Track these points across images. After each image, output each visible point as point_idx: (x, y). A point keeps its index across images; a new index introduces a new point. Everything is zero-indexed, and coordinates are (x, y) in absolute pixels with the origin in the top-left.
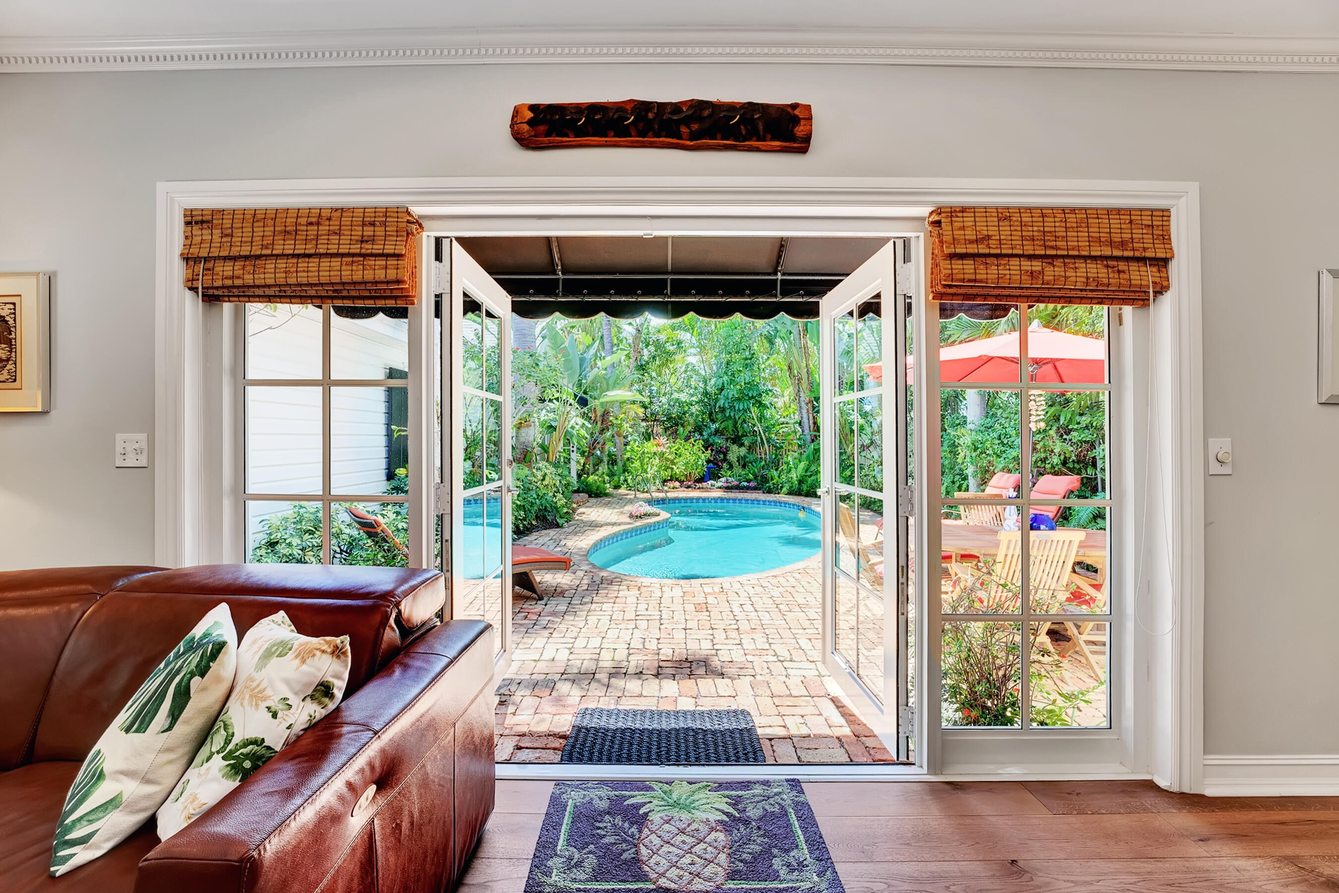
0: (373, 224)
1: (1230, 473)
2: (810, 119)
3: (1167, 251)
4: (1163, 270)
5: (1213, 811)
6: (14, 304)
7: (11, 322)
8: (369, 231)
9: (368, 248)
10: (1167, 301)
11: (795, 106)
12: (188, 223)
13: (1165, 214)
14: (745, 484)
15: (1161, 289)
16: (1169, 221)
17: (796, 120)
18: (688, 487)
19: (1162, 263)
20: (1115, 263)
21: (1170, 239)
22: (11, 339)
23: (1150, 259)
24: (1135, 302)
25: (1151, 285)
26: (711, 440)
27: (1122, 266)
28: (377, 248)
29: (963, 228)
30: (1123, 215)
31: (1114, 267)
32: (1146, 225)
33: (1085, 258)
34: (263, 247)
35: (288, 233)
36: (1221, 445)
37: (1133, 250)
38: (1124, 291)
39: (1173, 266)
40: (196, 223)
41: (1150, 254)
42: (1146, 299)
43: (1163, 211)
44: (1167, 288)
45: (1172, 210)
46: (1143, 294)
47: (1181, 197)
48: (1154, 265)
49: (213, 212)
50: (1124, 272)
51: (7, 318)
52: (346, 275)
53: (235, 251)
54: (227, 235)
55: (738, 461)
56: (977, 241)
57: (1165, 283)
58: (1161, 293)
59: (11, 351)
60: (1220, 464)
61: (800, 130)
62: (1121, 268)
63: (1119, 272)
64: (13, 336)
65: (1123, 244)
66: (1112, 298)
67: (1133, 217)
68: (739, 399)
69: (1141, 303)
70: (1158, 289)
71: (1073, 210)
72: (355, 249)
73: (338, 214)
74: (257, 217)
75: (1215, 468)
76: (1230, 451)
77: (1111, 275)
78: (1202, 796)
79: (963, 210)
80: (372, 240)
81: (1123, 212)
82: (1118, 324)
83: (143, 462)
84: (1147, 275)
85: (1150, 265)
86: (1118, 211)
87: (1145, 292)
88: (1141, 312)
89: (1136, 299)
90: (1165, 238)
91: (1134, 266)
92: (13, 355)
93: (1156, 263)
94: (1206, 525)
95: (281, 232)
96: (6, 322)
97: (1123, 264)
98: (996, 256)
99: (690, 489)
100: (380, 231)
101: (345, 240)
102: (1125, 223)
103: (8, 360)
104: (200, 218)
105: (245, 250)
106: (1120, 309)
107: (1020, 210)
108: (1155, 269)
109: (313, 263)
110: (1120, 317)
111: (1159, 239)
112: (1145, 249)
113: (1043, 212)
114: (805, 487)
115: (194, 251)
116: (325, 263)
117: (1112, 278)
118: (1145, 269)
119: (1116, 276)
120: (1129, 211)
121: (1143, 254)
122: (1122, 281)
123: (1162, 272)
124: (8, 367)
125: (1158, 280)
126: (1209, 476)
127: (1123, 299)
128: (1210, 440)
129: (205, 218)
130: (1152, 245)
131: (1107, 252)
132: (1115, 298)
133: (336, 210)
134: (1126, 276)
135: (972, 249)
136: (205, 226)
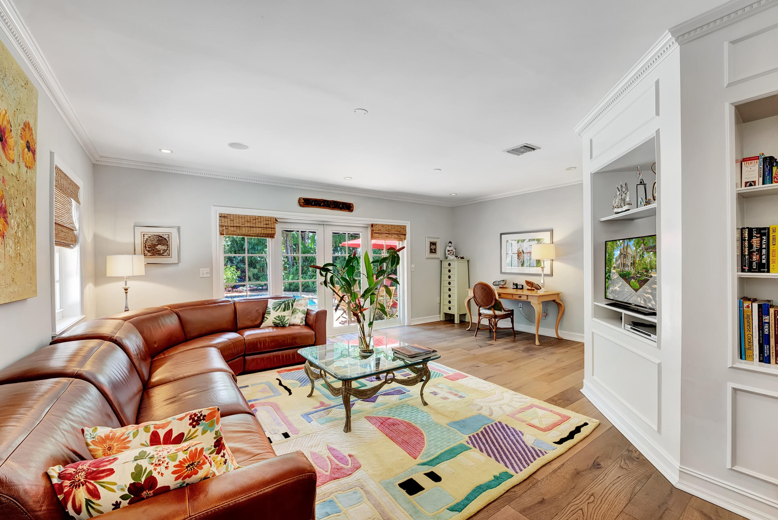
0: (268, 221)
1: (414, 270)
2: (353, 207)
3: (406, 232)
6: (169, 235)
7: (168, 240)
8: (267, 222)
9: (268, 226)
11: (350, 204)
12: (220, 217)
13: (405, 226)
14: (260, 288)
15: (405, 239)
16: (406, 228)
17: (351, 207)
18: (229, 291)
19: (405, 235)
22: (168, 245)
26: (239, 266)
27: (400, 235)
28: (270, 226)
29: (376, 228)
31: (398, 235)
32: (403, 228)
33: (394, 234)
34: (242, 224)
35: (248, 221)
38: (400, 238)
39: (406, 235)
40: (223, 217)
41: (403, 233)
47: (408, 224)
49: (228, 214)
51: (167, 239)
52: (263, 232)
53: (235, 225)
54: (232, 221)
55: (253, 276)
56: (378, 230)
59: (168, 248)
61: (352, 209)
64: (168, 243)
65: (400, 231)
67: (401, 227)
68: (257, 244)
71: (393, 225)
72: (265, 226)
73: (260, 218)
74: (239, 217)
75: (412, 270)
76: (414, 267)
79: (377, 224)
80: (268, 224)
83: (208, 275)
84: (403, 237)
85: (403, 235)
86: (399, 226)
90: (406, 230)
92: (169, 248)
95: (246, 221)
96: (166, 240)
98: (382, 233)
99: (231, 292)
100: (270, 222)
101: (262, 223)
103: (167, 250)
104: (224, 216)
105: (238, 225)
106: (399, 242)
107: (385, 225)
109: (255, 229)
113: (388, 226)
114: (292, 287)
115: (223, 224)
116: (257, 229)
117: (398, 237)
124: (167, 252)
128: (412, 265)
129: (225, 216)
131: (397, 233)
133: (259, 217)
135: (378, 232)
136: (225, 218)
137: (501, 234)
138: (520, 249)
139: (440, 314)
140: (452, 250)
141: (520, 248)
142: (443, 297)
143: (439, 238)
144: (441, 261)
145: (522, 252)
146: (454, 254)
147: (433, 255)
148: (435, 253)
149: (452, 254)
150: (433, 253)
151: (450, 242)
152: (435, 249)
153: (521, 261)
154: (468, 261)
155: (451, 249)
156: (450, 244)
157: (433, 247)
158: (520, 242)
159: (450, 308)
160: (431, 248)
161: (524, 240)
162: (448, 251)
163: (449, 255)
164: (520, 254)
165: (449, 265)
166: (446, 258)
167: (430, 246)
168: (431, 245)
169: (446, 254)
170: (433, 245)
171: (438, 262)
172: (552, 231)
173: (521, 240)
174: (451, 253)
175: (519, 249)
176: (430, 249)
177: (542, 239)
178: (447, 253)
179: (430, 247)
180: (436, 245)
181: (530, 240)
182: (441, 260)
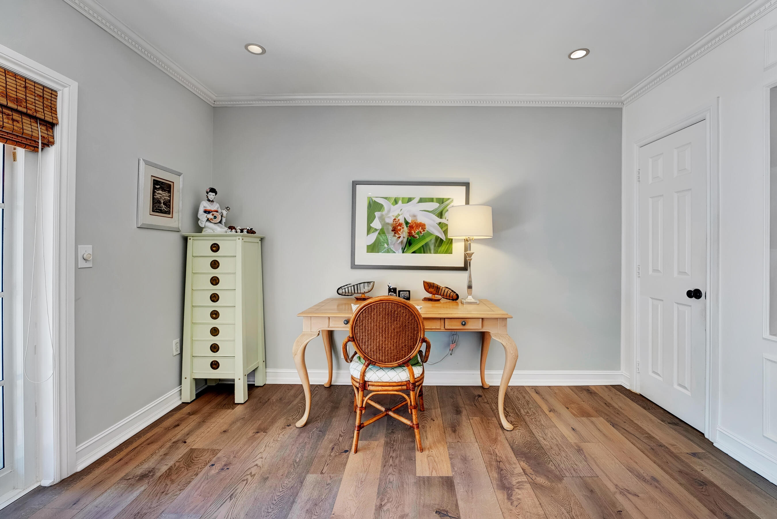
1: (91, 266)
3: (54, 118)
4: (50, 130)
5: (82, 479)
10: (52, 151)
13: (54, 93)
15: (48, 143)
16: (56, 99)
19: (51, 125)
20: (10, 113)
21: (56, 111)
23: (41, 120)
24: (27, 147)
25: (40, 137)
30: (18, 79)
31: (8, 115)
32: (38, 95)
36: (86, 250)
37: (26, 107)
38: (17, 136)
39: (58, 130)
41: (40, 115)
42: (36, 147)
43: (52, 90)
44: (53, 143)
45: (58, 92)
46: (33, 142)
47: (65, 87)
48: (43, 125)
50: (18, 121)
57: (51, 140)
58: (48, 146)
60: (85, 261)
62: (14, 117)
63: (13, 120)
65: (17, 101)
66: (7, 139)
67: (27, 85)
69: (33, 148)
70: (45, 142)
75: (82, 264)
76: (91, 253)
77: (5, 120)
78: (76, 473)
81: (18, 77)
82: (13, 160)
84: (37, 130)
85: (40, 124)
86: (15, 75)
87: (35, 141)
88: (31, 155)
89: (28, 145)
90: (53, 110)
91: (26, 120)
93: (45, 124)
94: (76, 300)
97: (18, 115)
102: (20, 86)
106: (15, 149)
108: (44, 128)
110: (14, 155)
111: (48, 109)
112: (36, 111)
117: (6, 123)
118: (36, 125)
119: (10, 122)
120: (25, 79)
121: (35, 114)
122: (15, 128)
123: (49, 131)
125: (46, 136)
126: (77, 269)
127: (17, 142)
128: (79, 246)
130: (42, 111)
132: (9, 139)
134: (20, 125)
137: (355, 184)
138: (399, 218)
139: (180, 383)
140: (217, 212)
141: (399, 215)
142: (192, 337)
143: (179, 174)
144: (185, 239)
145: (404, 224)
146: (224, 220)
147: (160, 220)
148: (168, 212)
149: (218, 220)
150: (161, 211)
151: (213, 190)
152: (168, 203)
153: (402, 242)
154: (262, 239)
155: (215, 209)
156: (211, 196)
157: (161, 195)
158: (400, 202)
159: (215, 365)
160: (158, 196)
161: (410, 200)
162: (207, 212)
163: (208, 224)
164: (399, 228)
165: (215, 248)
166: (199, 229)
167: (154, 192)
168: (154, 188)
169: (198, 219)
170: (163, 190)
171: (175, 240)
172: (467, 185)
173: (403, 198)
174: (215, 217)
175: (397, 217)
176: (153, 198)
177: (449, 199)
178: (203, 217)
179: (153, 196)
180: (169, 192)
181: (421, 200)
182: (186, 234)
